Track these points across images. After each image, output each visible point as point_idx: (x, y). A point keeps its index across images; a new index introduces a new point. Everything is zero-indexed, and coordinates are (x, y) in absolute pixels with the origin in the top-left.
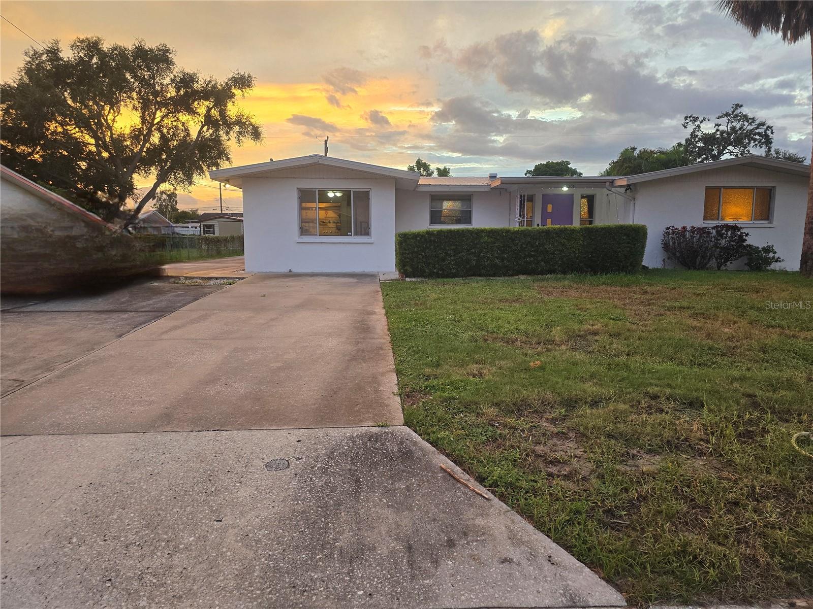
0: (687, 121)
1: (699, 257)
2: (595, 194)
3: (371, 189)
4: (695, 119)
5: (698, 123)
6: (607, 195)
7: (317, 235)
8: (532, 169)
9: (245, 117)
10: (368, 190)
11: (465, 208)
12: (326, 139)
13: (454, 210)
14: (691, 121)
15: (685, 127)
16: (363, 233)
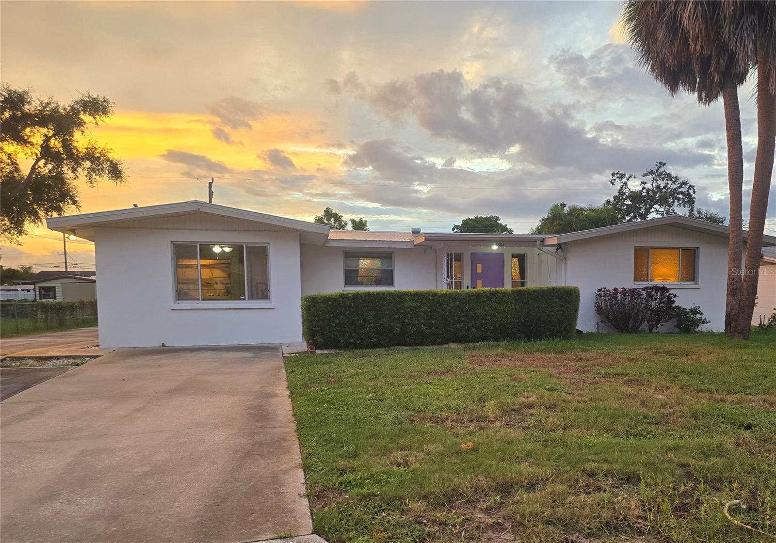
0: (614, 178)
1: (631, 320)
2: (526, 254)
3: (269, 243)
4: (622, 176)
5: (624, 180)
6: (538, 255)
7: (199, 299)
8: (460, 224)
9: (99, 150)
10: (265, 245)
11: (385, 267)
12: (211, 181)
13: (374, 269)
14: (618, 178)
15: (613, 184)
16: (260, 297)
